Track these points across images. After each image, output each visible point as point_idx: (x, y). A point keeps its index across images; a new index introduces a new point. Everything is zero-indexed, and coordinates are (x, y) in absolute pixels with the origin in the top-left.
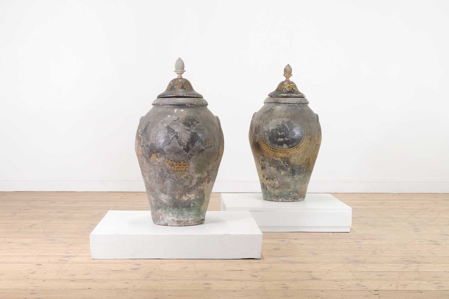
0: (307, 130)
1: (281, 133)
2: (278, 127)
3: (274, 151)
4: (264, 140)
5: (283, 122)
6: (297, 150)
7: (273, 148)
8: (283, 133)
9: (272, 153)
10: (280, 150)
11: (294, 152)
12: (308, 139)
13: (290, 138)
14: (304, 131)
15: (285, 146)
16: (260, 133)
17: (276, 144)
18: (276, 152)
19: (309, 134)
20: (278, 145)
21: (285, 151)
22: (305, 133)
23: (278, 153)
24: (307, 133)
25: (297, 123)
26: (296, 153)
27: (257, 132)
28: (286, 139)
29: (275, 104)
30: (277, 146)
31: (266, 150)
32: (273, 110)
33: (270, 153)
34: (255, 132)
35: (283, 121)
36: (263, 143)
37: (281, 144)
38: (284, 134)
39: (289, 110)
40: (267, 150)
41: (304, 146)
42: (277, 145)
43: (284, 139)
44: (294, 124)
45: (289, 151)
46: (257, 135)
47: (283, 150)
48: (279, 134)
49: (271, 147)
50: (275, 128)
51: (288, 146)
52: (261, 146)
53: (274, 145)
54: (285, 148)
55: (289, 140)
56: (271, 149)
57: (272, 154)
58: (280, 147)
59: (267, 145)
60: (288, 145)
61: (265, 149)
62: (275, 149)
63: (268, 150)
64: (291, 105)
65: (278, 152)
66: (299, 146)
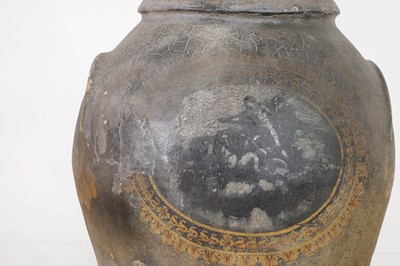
0: (356, 142)
1: (239, 158)
2: (223, 127)
3: (204, 244)
4: (155, 187)
5: (250, 104)
6: (313, 235)
7: (199, 230)
8: (252, 155)
9: (194, 250)
10: (234, 236)
11: (296, 246)
12: (360, 179)
13: (282, 178)
14: (345, 146)
15: (259, 218)
16: (137, 156)
17: (215, 209)
18: (217, 246)
19: (363, 160)
20: (226, 216)
21: (258, 239)
22: (346, 155)
23: (226, 251)
24: (355, 155)
25: (311, 107)
26: (308, 247)
27: (116, 149)
28: (265, 185)
29: (200, 15)
30: (218, 218)
31: (164, 238)
32: (193, 43)
33: (183, 249)
34: (108, 151)
35: (246, 99)
36: (148, 203)
37: (240, 208)
38: (257, 159)
39: (272, 43)
40: (169, 237)
41: (341, 215)
42: (220, 214)
43: (253, 186)
44: (297, 113)
45: (274, 241)
46: (121, 165)
47: (246, 239)
48: (233, 160)
49: (188, 225)
50: (211, 132)
51: (274, 220)
52: (137, 218)
53: (207, 215)
54: (258, 226)
55: (278, 190)
56: (192, 230)
57: (196, 255)
58: (234, 224)
59: (170, 211)
60: (272, 214)
61: (158, 232)
62: (209, 233)
63: (175, 234)
64: (275, 22)
65: (221, 248)
66: (321, 218)
